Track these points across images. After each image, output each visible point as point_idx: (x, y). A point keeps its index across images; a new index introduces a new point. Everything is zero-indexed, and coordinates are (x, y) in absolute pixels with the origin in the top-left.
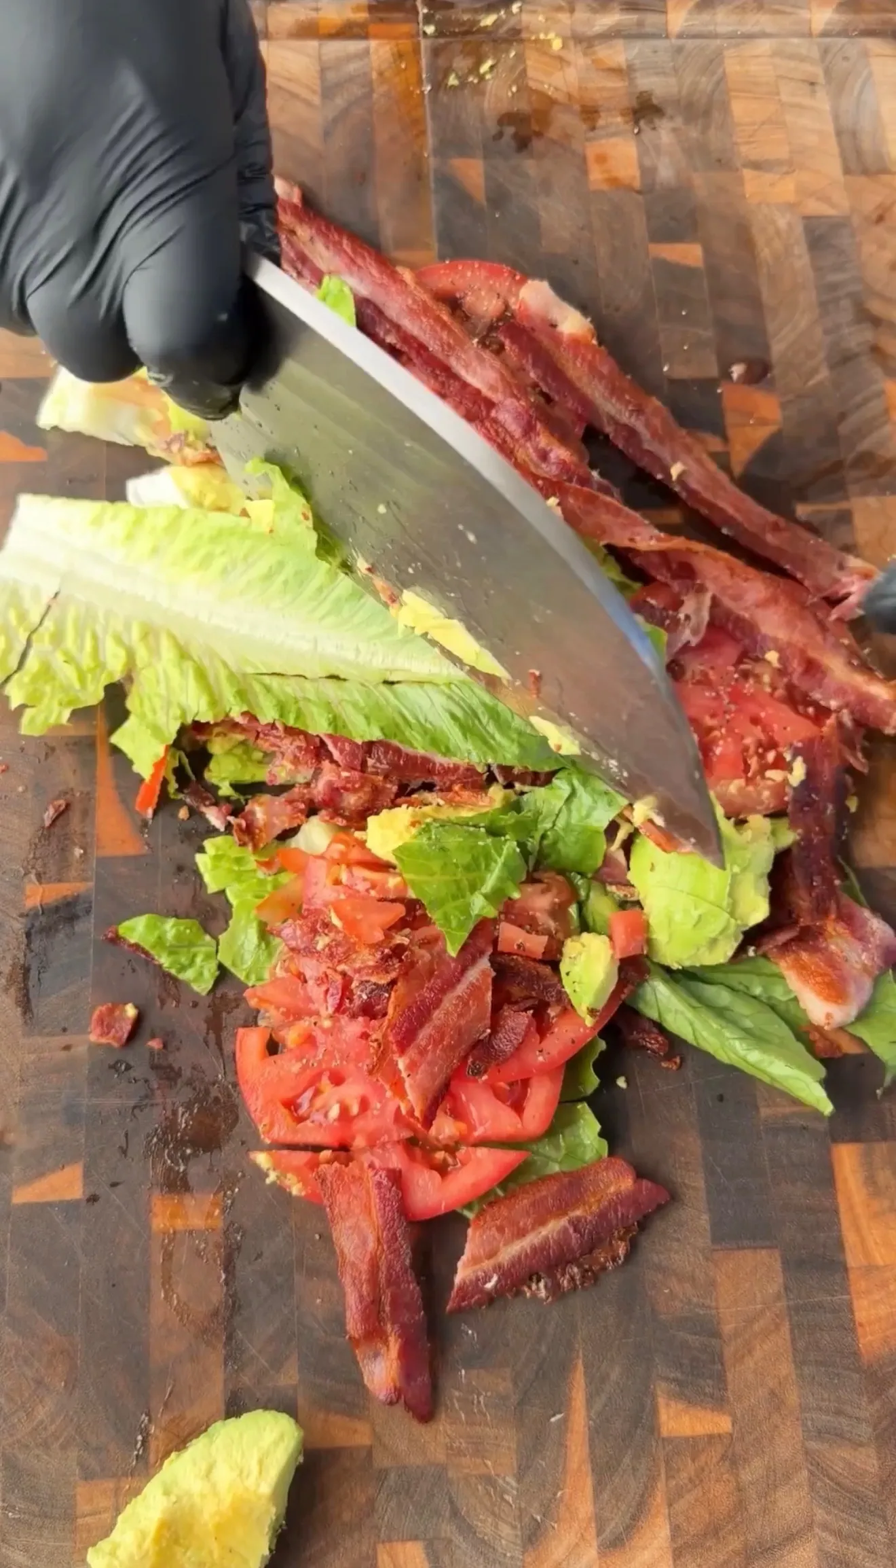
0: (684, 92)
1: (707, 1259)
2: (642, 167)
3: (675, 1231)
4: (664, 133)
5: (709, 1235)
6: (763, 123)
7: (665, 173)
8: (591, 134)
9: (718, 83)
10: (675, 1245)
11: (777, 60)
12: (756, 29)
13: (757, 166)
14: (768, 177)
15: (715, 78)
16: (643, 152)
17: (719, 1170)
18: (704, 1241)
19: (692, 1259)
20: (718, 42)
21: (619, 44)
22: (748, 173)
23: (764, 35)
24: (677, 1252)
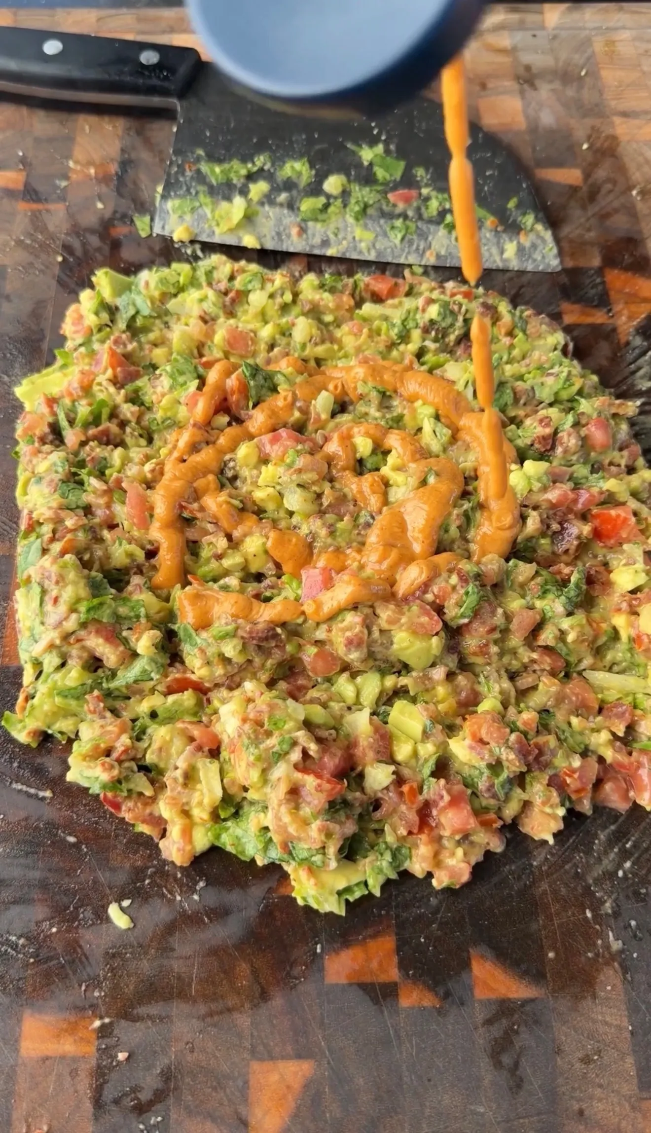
0: (561, 64)
1: (633, 1108)
2: (527, 117)
3: (597, 1076)
4: (545, 91)
5: (635, 1081)
6: (628, 86)
7: (547, 119)
8: (482, 93)
9: (588, 59)
10: (598, 1092)
11: (637, 44)
12: (620, 24)
13: (625, 114)
14: (636, 122)
15: (586, 55)
16: (526, 106)
17: (643, 1007)
18: (629, 1088)
19: (617, 1109)
20: (587, 32)
21: (506, 33)
22: (617, 120)
23: (624, 28)
24: (600, 1100)
